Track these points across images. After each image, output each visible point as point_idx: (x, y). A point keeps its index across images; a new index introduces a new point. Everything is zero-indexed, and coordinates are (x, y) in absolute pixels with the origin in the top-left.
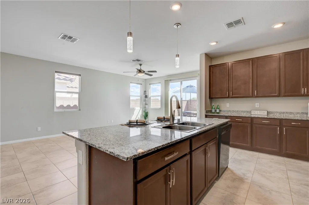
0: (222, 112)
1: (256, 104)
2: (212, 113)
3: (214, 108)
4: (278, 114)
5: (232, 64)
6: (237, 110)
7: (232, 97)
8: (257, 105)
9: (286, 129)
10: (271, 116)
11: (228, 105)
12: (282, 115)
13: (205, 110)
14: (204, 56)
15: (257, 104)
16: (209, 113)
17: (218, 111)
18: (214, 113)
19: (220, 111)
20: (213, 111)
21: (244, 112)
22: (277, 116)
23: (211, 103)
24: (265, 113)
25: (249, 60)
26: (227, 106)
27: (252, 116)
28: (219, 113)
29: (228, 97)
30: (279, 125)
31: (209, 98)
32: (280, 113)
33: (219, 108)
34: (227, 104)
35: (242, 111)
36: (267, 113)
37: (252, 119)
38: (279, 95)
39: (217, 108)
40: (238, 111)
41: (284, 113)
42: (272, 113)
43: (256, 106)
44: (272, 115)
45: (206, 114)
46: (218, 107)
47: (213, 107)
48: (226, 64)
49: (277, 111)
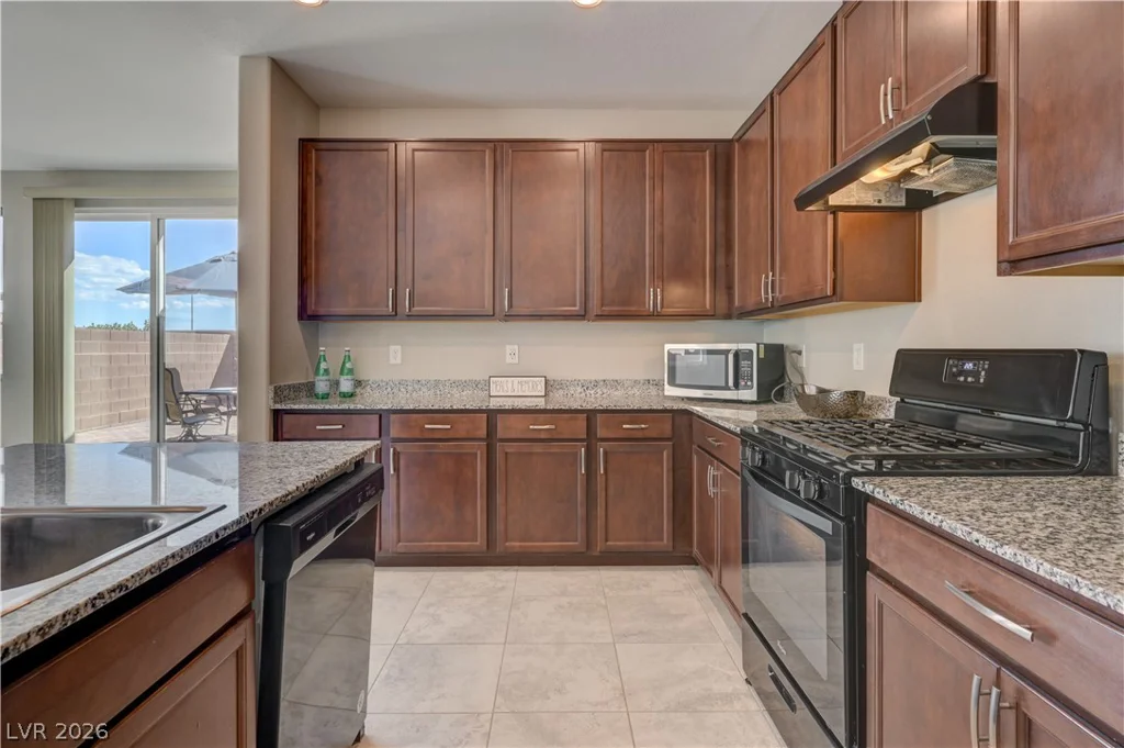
0: (368, 389)
1: (509, 349)
2: (317, 396)
3: (326, 371)
4: (579, 389)
5: (414, 150)
6: (433, 378)
7: (410, 317)
8: (511, 353)
9: (605, 453)
10: (560, 400)
11: (395, 353)
12: (592, 392)
13: (271, 383)
14: (263, 73)
15: (511, 347)
16: (295, 400)
17: (346, 385)
18: (326, 396)
19: (358, 383)
20: (322, 386)
21: (462, 385)
22: (577, 399)
23: (312, 343)
24: (539, 388)
25: (479, 147)
26: (392, 361)
27: (494, 404)
28: (352, 395)
29: (394, 316)
30: (585, 437)
31: (301, 317)
32: (586, 386)
33: (351, 371)
34: (392, 348)
35: (455, 384)
36: (546, 388)
37: (492, 415)
38: (583, 313)
39: (342, 373)
40: (437, 382)
41: (596, 384)
42: (561, 385)
43: (509, 360)
44: (561, 392)
45: (278, 407)
46: (348, 365)
47: (323, 366)
48: (385, 145)
49: (578, 378)
